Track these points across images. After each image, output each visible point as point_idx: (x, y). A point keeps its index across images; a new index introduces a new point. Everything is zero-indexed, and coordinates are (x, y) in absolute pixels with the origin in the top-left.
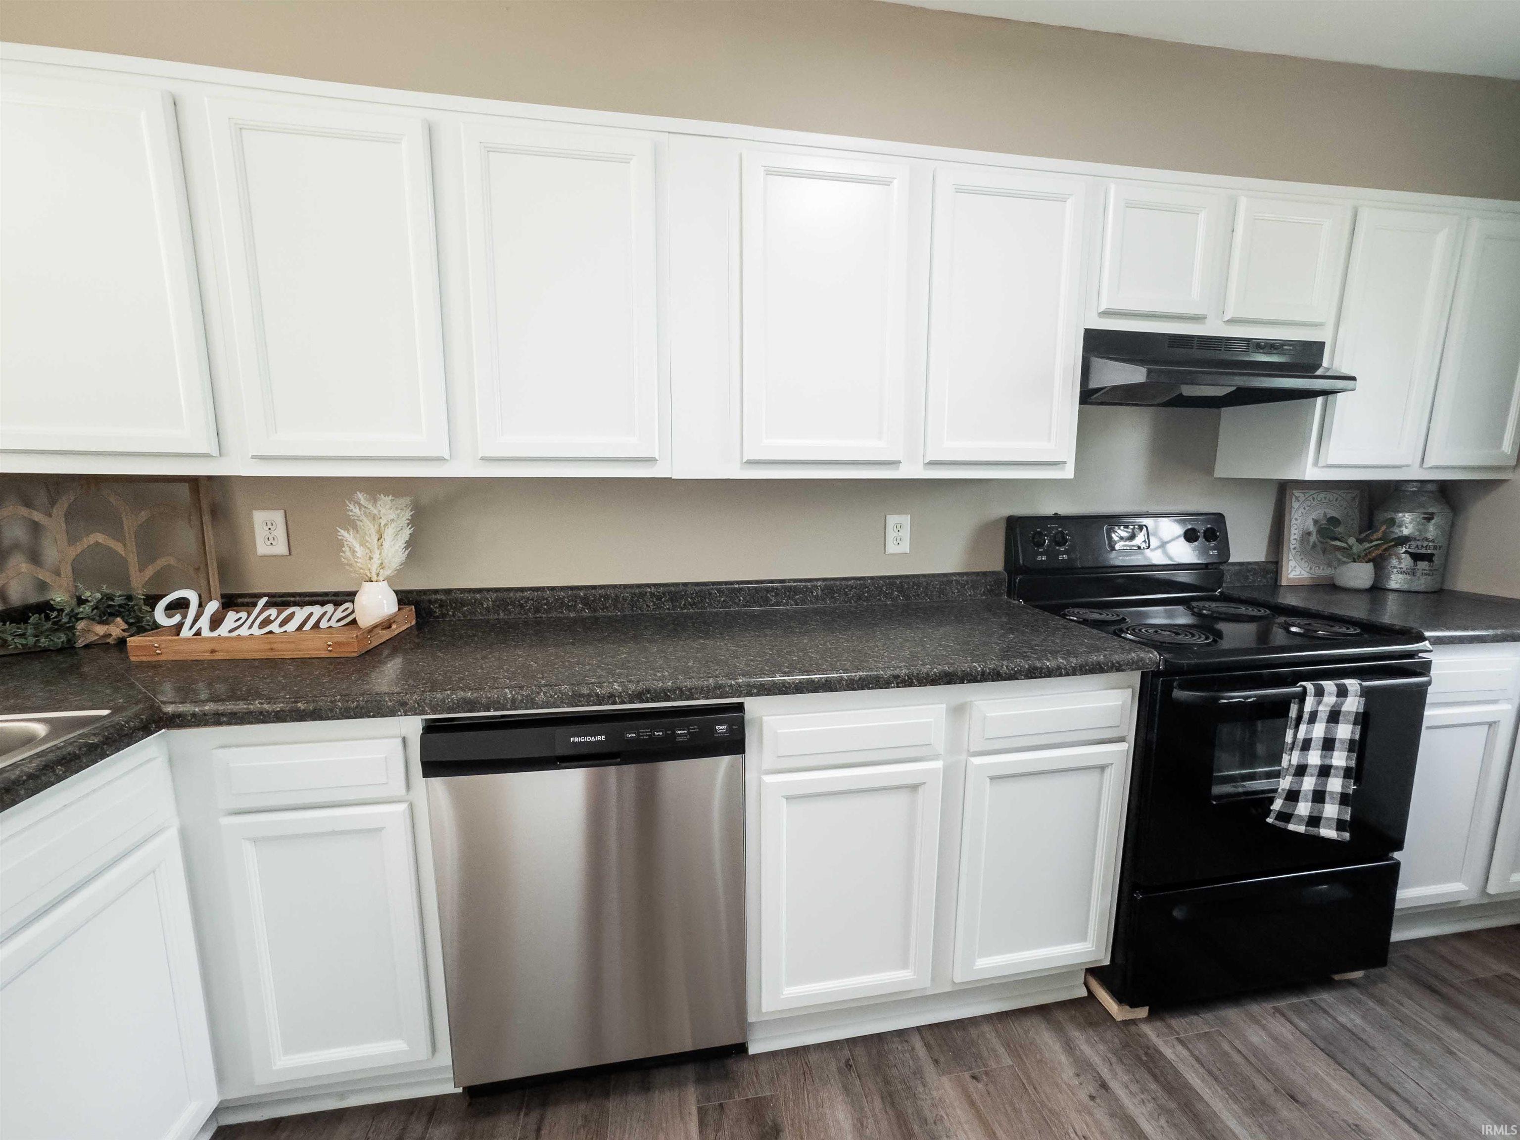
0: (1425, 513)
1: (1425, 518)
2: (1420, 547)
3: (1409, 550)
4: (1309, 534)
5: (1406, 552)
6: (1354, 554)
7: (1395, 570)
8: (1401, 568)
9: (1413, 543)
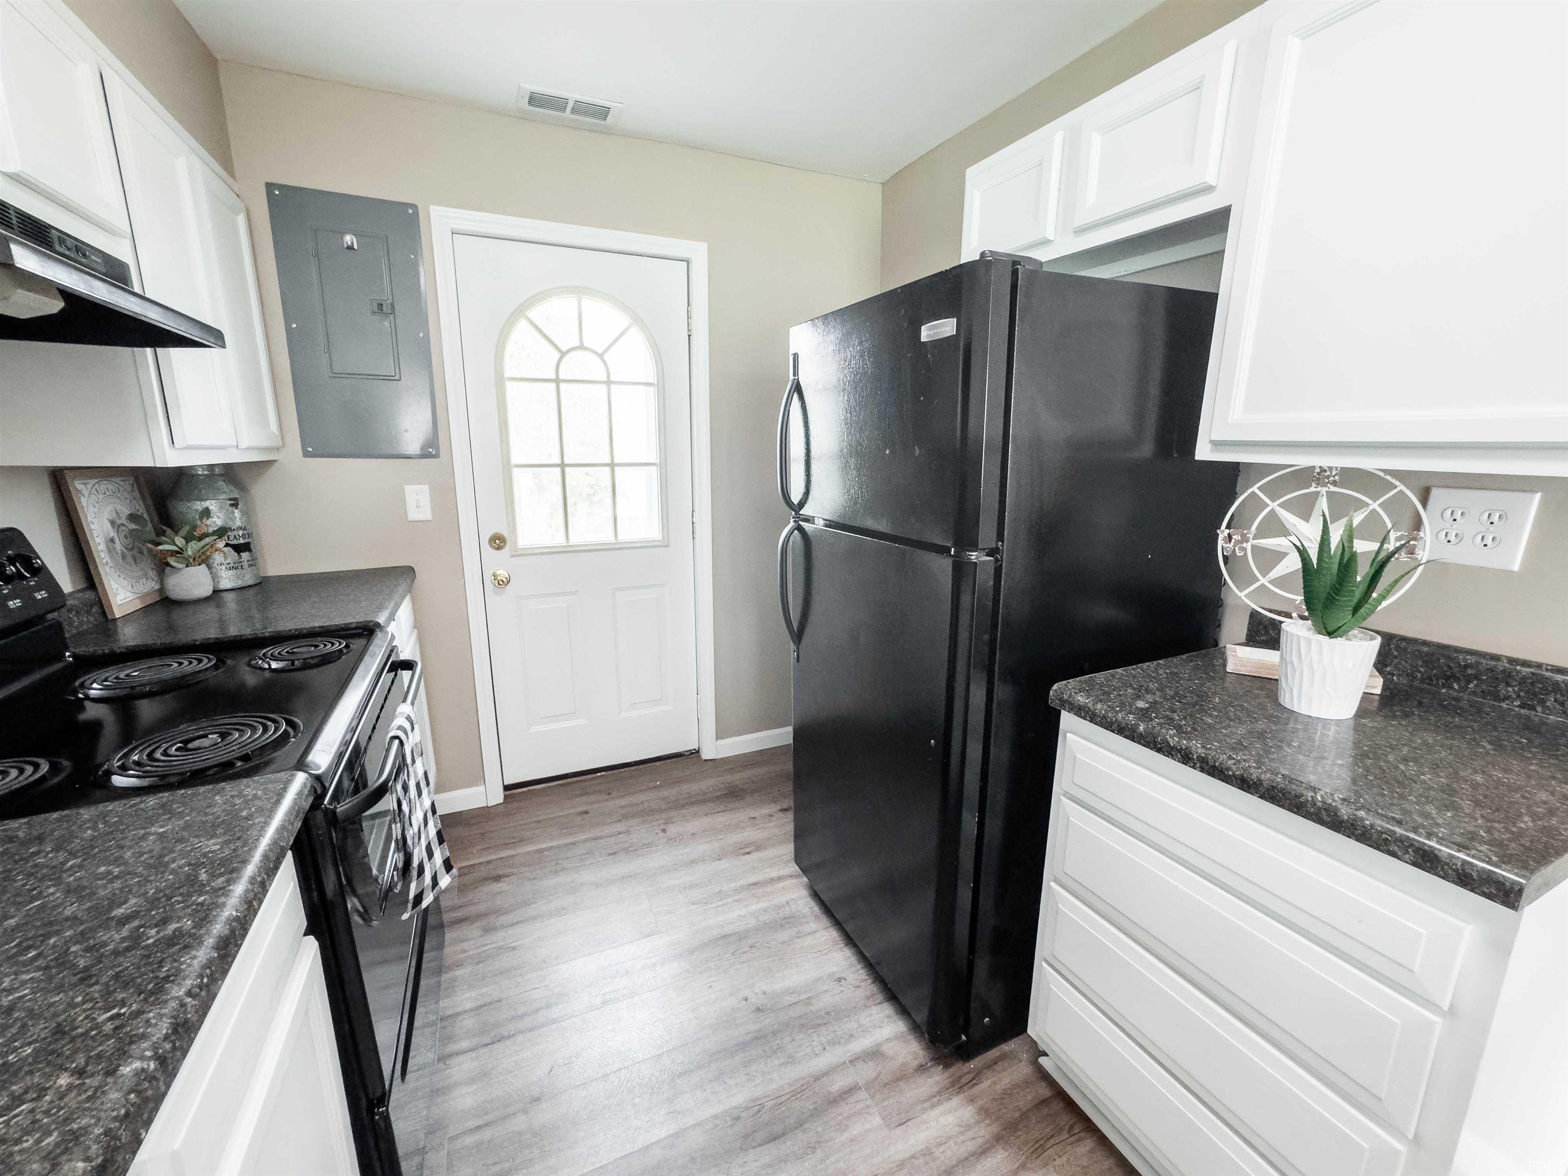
0: (230, 500)
1: (231, 505)
2: (237, 537)
3: (229, 542)
4: (112, 540)
5: (227, 545)
6: (190, 557)
7: (223, 567)
8: (228, 564)
9: (229, 533)
